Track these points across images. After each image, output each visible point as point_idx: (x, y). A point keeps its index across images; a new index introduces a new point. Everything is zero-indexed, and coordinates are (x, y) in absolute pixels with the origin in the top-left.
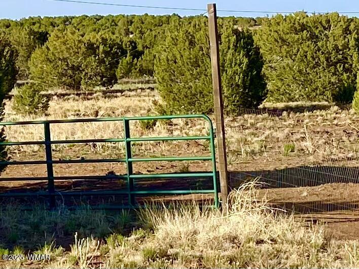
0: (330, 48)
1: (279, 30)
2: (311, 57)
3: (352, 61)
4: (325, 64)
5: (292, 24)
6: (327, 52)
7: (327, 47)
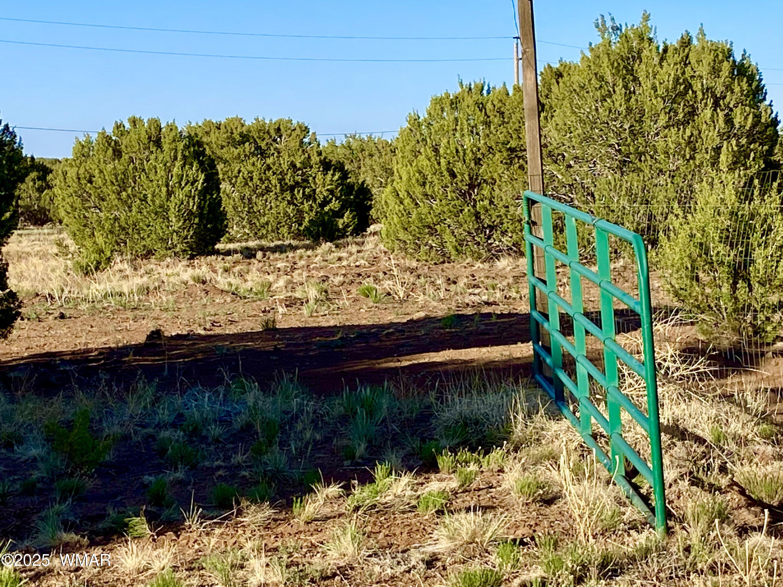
0: (285, 167)
1: (211, 142)
2: (259, 179)
3: (315, 183)
4: (278, 188)
5: (229, 134)
6: (281, 172)
7: (280, 164)
